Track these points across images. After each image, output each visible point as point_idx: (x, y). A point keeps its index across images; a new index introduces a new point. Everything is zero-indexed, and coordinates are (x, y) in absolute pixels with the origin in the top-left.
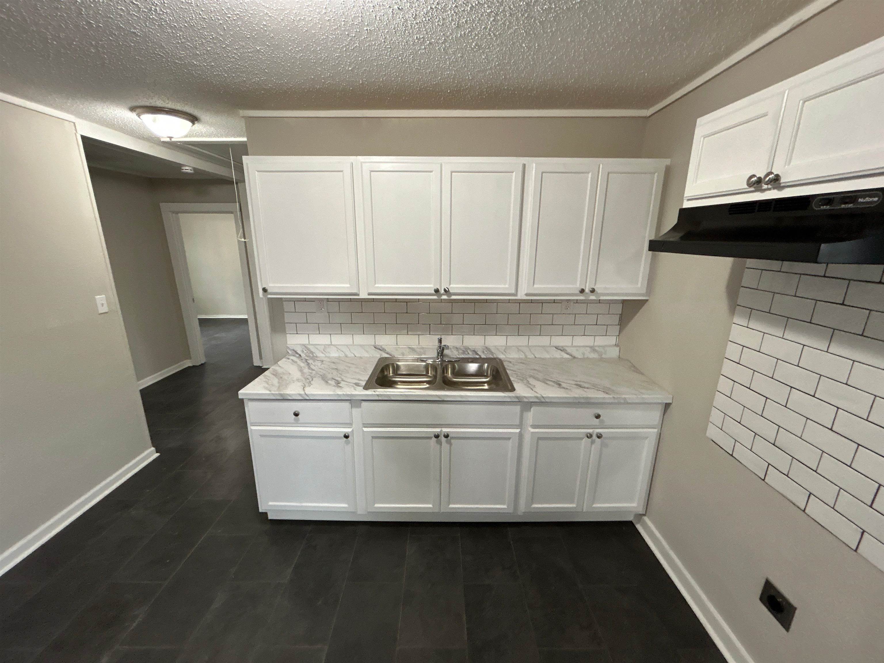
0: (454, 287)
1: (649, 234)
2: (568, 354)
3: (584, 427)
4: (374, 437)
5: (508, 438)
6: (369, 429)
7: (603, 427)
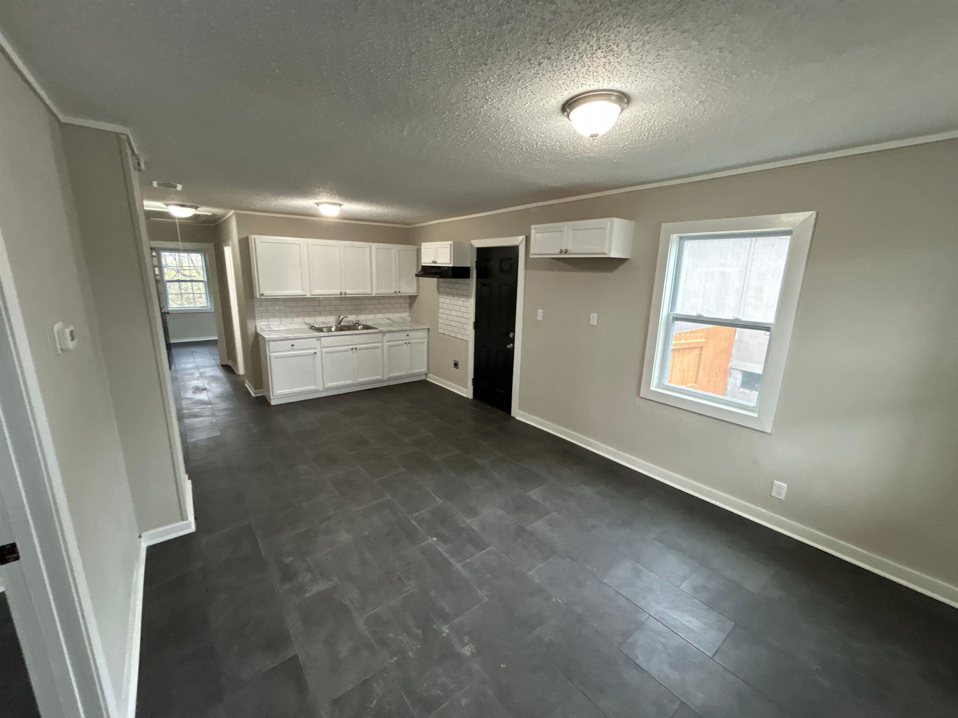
0: (348, 292)
1: (415, 272)
2: (392, 321)
3: (403, 340)
4: (326, 353)
5: (378, 348)
6: (324, 349)
7: (410, 339)
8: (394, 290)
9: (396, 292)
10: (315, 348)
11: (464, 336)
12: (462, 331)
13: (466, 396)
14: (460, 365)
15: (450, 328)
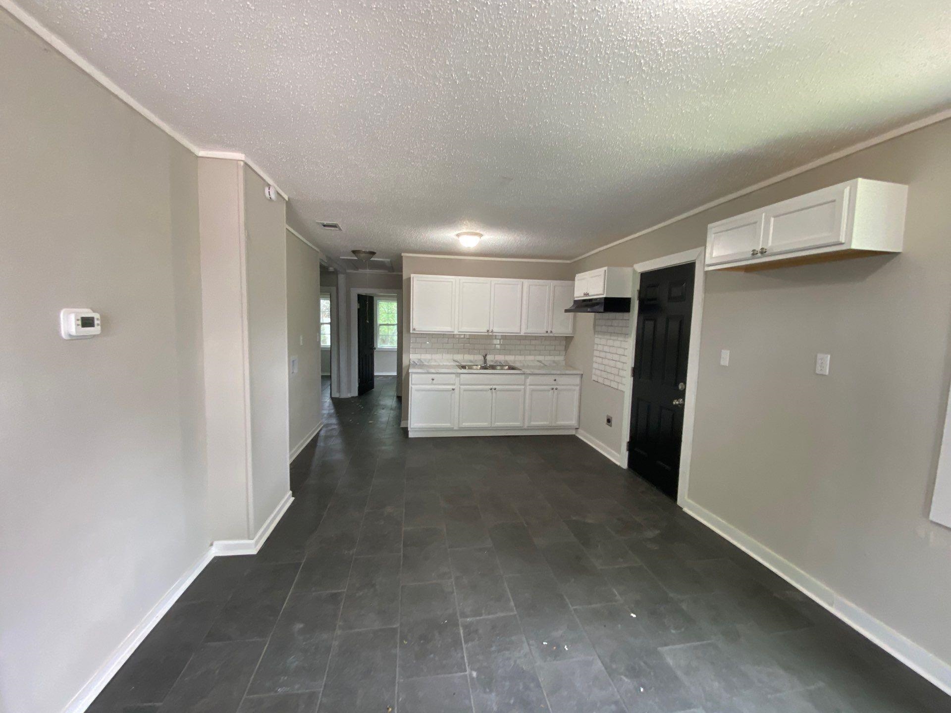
0: (496, 329)
2: (543, 364)
3: (550, 385)
4: (465, 390)
5: (520, 391)
6: (463, 387)
7: (557, 385)
8: (545, 330)
9: (547, 332)
10: (454, 384)
11: (620, 385)
12: (617, 379)
13: (618, 463)
14: (613, 422)
15: (604, 375)
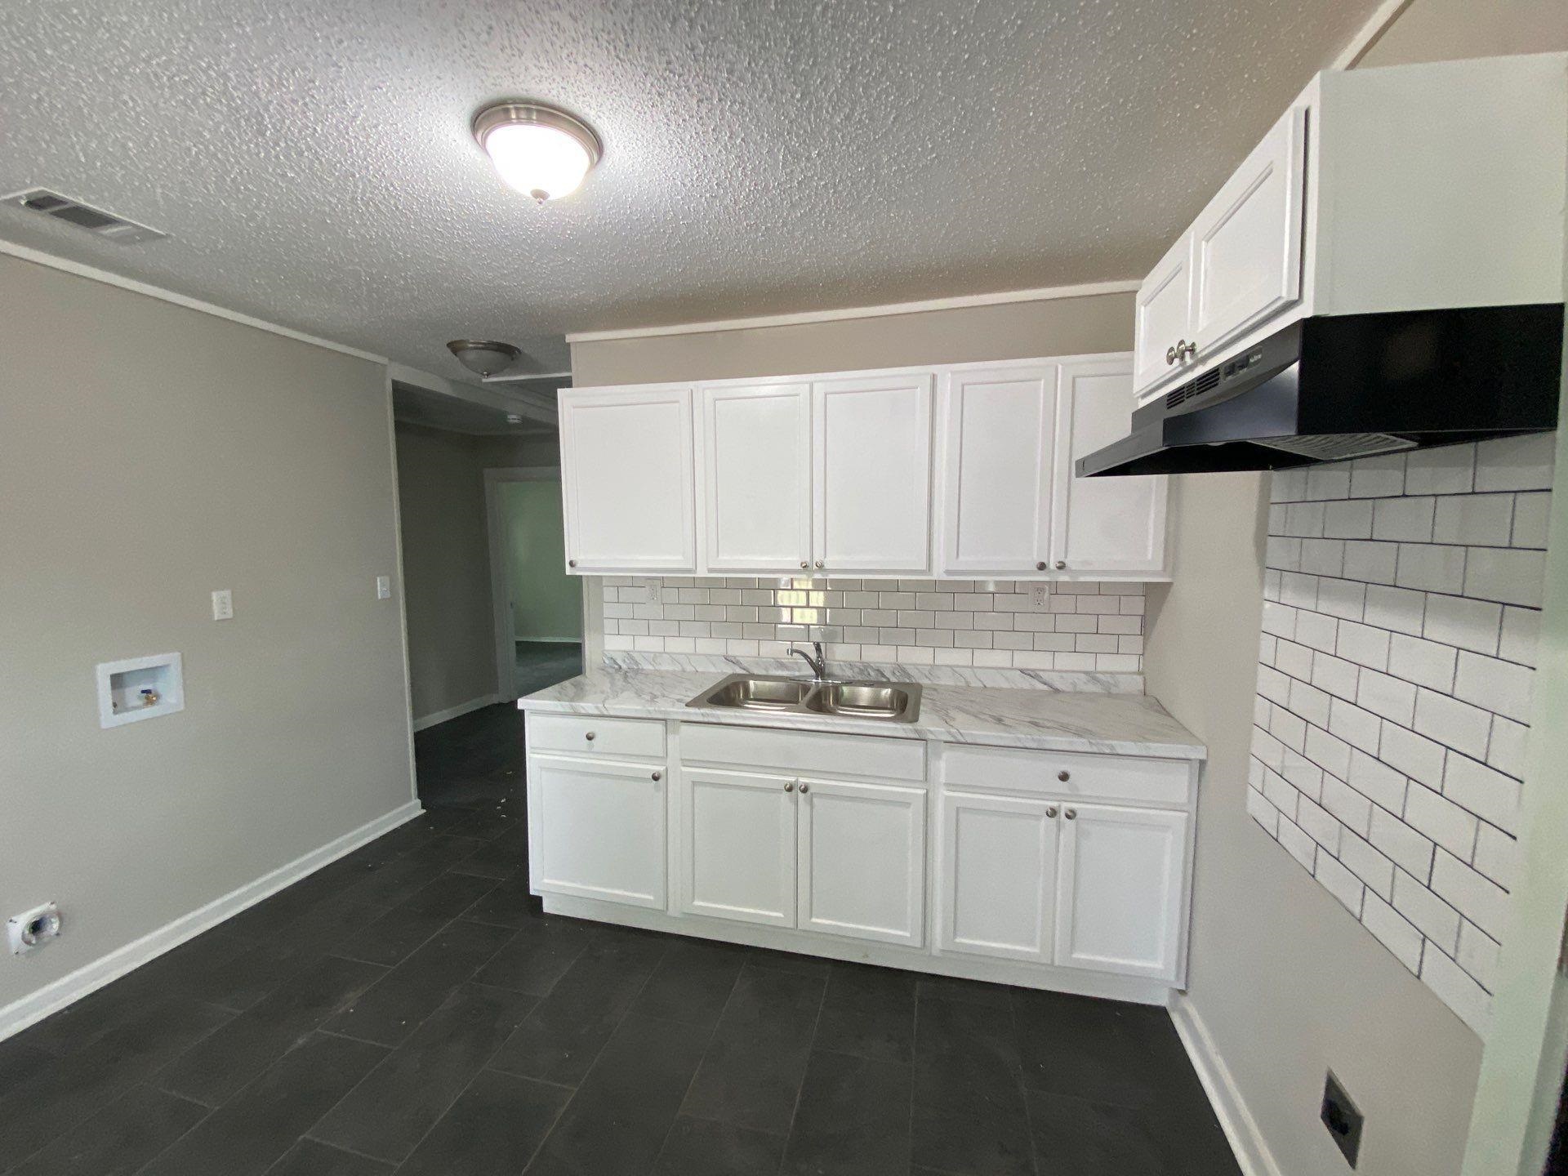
0: (832, 561)
2: (1045, 684)
3: (1042, 796)
4: (695, 783)
5: (905, 803)
6: (688, 769)
7: (1077, 798)
8: (1033, 559)
9: (1042, 566)
10: (661, 759)
14: (1365, 1140)
